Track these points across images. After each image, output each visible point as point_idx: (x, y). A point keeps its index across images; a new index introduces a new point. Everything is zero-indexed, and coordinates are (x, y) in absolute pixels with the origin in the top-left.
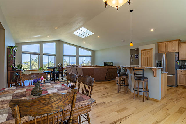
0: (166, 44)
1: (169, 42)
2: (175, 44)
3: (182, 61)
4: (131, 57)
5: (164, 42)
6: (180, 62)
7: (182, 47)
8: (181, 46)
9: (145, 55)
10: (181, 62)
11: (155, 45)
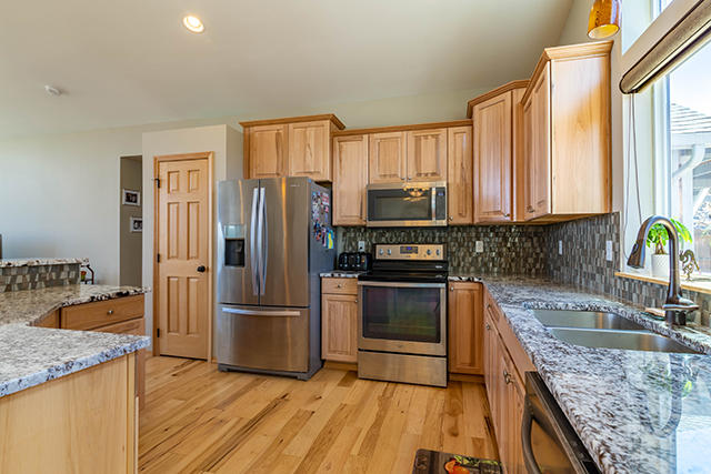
0: (278, 134)
1: (291, 125)
2: (316, 138)
3: (347, 228)
4: (122, 206)
5: (271, 123)
6: (340, 234)
7: (343, 156)
8: (340, 152)
9: (178, 189)
10: (344, 235)
11: (223, 129)
